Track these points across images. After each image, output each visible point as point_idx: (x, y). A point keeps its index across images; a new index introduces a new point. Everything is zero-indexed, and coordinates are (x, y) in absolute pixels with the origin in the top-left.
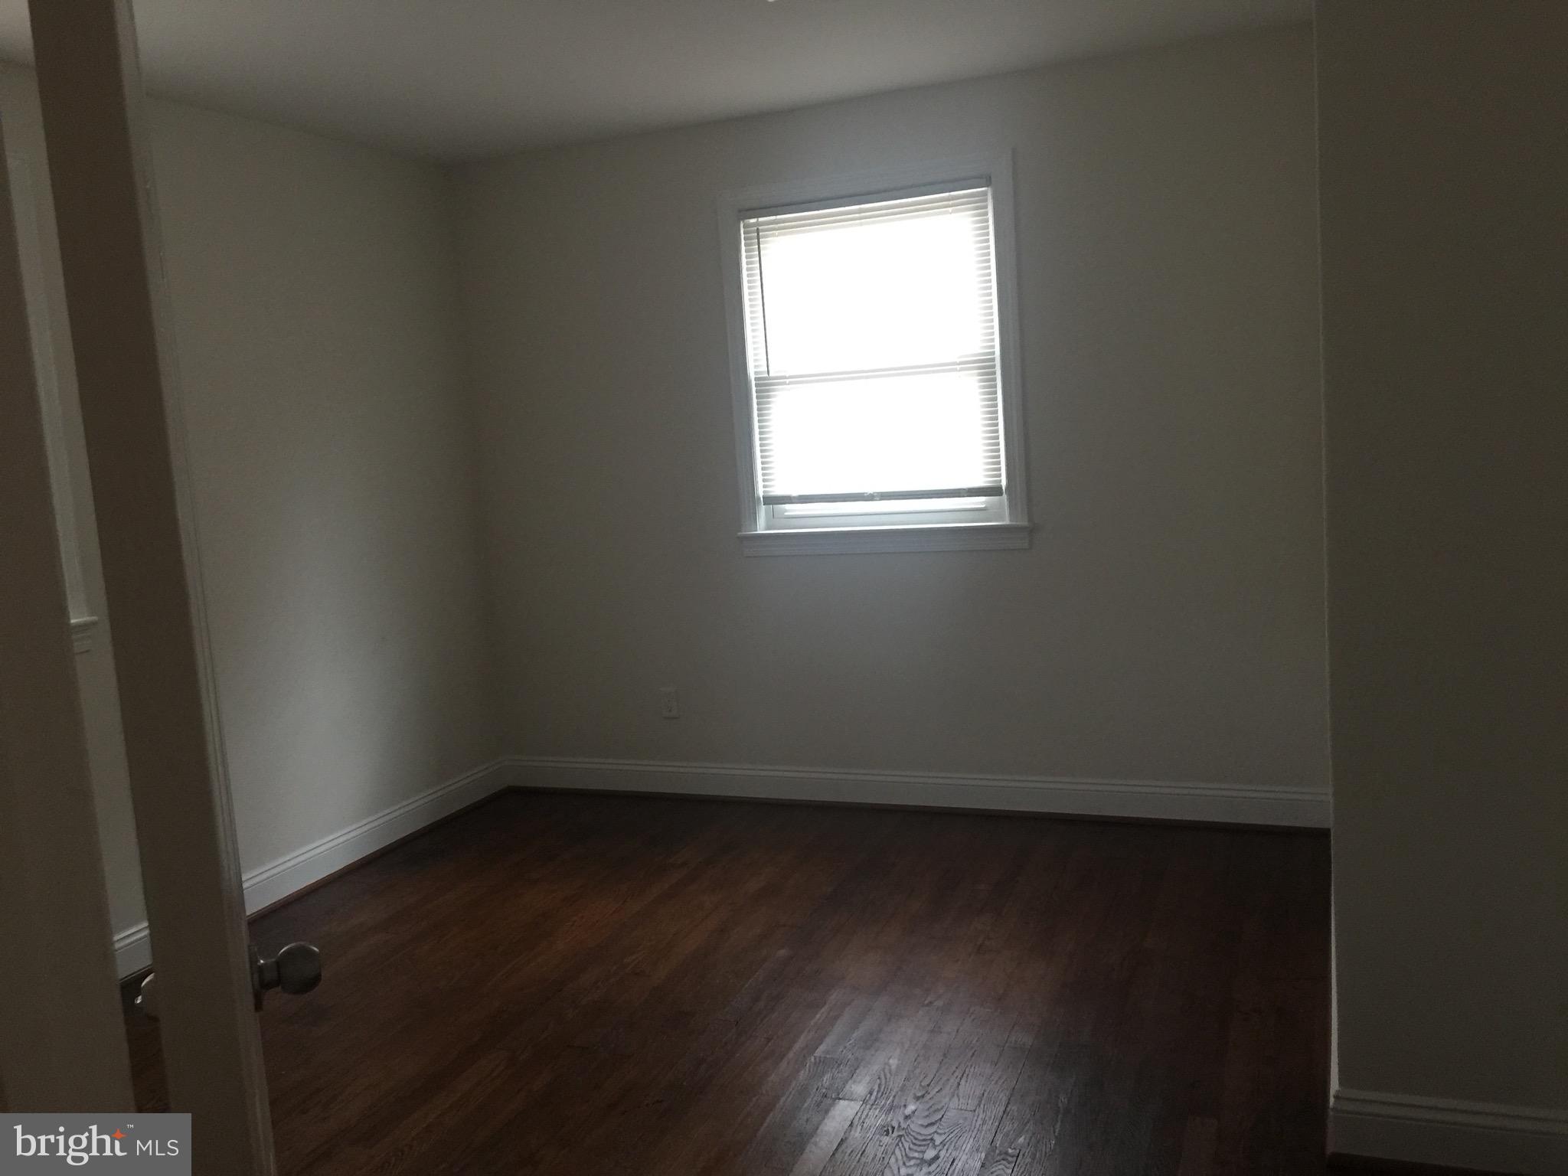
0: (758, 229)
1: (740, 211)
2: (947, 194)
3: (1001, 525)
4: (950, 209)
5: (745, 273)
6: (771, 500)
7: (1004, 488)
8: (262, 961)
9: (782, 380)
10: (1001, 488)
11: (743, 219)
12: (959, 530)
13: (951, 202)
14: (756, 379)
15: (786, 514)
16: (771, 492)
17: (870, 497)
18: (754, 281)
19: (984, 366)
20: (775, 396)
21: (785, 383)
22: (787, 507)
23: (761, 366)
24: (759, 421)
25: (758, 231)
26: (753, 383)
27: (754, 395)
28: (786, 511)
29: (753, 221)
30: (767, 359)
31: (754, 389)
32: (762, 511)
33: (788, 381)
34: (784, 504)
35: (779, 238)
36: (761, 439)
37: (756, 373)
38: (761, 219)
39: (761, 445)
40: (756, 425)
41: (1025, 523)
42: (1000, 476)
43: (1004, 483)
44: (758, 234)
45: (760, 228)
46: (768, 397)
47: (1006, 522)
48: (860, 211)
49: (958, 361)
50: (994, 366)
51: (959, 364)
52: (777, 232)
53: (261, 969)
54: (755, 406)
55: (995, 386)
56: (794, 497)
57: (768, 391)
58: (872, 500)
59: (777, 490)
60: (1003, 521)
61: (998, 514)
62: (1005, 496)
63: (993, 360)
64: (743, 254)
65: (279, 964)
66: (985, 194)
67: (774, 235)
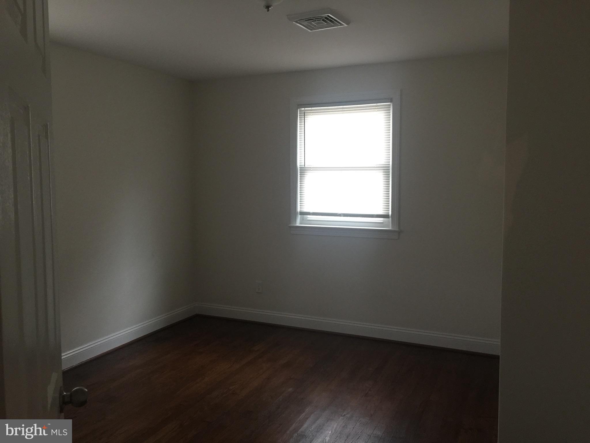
0: (304, 112)
1: (298, 105)
2: (376, 104)
3: (388, 230)
4: (376, 110)
5: (298, 128)
6: (302, 213)
7: (390, 216)
8: (65, 393)
9: (310, 169)
10: (389, 215)
11: (299, 108)
12: (372, 230)
13: (377, 107)
14: (300, 168)
15: (308, 219)
16: (303, 210)
17: (340, 215)
18: (302, 136)
19: (385, 169)
20: (306, 174)
21: (311, 170)
22: (308, 216)
23: (302, 163)
24: (300, 183)
25: (304, 113)
26: (299, 169)
27: (299, 173)
28: (308, 218)
29: (303, 109)
30: (305, 160)
31: (299, 171)
32: (299, 217)
33: (312, 169)
34: (307, 215)
35: (312, 116)
36: (300, 190)
37: (300, 165)
38: (306, 109)
39: (300, 192)
40: (299, 185)
41: (397, 230)
42: (389, 211)
43: (390, 214)
44: (304, 114)
45: (305, 112)
46: (304, 175)
47: (390, 228)
48: (343, 108)
49: (376, 166)
50: (389, 170)
51: (376, 168)
52: (311, 114)
53: (64, 396)
54: (299, 178)
55: (389, 177)
56: (311, 213)
57: (304, 172)
58: (340, 216)
59: (305, 210)
60: (389, 228)
61: (387, 225)
62: (390, 218)
63: (389, 167)
64: (299, 121)
65: (71, 395)
66: (390, 105)
67: (310, 115)
